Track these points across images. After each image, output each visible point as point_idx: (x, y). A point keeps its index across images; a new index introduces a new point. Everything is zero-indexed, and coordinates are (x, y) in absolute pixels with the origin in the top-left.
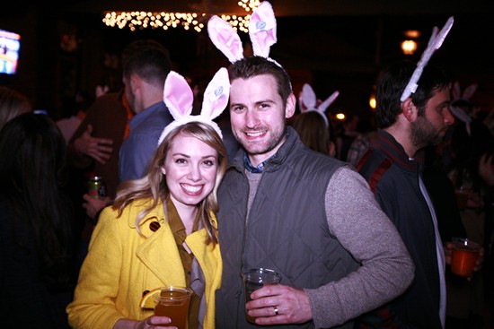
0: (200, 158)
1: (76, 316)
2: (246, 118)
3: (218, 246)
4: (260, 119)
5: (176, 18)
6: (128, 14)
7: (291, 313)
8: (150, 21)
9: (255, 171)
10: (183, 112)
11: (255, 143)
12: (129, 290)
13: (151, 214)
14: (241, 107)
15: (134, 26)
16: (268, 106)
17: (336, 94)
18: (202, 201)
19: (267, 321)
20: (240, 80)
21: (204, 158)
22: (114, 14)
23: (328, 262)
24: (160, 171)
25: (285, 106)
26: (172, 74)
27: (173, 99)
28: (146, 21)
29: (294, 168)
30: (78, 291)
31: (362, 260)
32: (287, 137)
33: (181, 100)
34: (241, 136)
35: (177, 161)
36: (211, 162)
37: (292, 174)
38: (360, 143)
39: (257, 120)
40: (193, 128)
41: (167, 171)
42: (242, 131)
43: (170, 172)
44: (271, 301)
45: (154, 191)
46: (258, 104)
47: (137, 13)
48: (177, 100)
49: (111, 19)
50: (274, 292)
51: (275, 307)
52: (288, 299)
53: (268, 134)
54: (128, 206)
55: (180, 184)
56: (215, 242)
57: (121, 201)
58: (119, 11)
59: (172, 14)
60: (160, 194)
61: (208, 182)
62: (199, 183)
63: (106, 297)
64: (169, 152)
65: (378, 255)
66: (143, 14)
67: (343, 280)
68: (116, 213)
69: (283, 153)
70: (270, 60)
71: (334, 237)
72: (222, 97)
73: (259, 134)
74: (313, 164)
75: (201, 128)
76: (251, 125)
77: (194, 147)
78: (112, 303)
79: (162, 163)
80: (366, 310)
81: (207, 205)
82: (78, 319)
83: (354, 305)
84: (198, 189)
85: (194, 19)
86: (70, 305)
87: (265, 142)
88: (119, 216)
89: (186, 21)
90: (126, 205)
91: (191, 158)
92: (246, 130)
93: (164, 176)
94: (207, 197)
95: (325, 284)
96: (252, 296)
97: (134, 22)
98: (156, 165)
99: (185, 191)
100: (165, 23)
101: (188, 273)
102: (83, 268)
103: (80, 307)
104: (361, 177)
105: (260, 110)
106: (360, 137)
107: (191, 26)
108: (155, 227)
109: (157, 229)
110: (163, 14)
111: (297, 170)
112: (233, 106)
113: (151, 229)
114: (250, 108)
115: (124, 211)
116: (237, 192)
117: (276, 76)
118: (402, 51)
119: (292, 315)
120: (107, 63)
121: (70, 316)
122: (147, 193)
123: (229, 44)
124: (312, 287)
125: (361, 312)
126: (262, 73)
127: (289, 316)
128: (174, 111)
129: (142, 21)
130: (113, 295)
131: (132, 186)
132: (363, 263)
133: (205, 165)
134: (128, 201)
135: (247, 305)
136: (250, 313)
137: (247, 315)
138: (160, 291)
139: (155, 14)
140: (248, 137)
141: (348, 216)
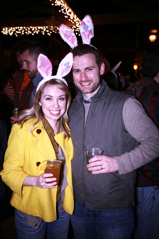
0: (58, 97)
1: (6, 176)
2: (81, 76)
3: (70, 139)
4: (88, 76)
5: (38, 29)
6: (14, 28)
7: (108, 168)
8: (25, 31)
9: (87, 102)
10: (47, 74)
11: (86, 88)
12: (29, 162)
13: (37, 126)
14: (78, 71)
15: (17, 34)
16: (92, 69)
17: (120, 63)
18: (60, 118)
19: (97, 172)
20: (77, 57)
21: (60, 96)
22: (7, 28)
23: (125, 143)
24: (39, 104)
25: (100, 69)
26: (41, 55)
27: (42, 68)
28: (23, 32)
29: (106, 99)
30: (5, 165)
31: (140, 142)
32: (101, 85)
33: (46, 68)
34: (78, 85)
35: (47, 99)
36: (63, 98)
37: (105, 103)
38: (132, 87)
39: (86, 77)
40: (53, 82)
41: (42, 104)
42: (79, 82)
43: (44, 105)
44: (98, 163)
45: (37, 115)
46: (87, 68)
47: (18, 28)
48: (44, 68)
49: (5, 31)
50: (100, 159)
51: (101, 165)
52: (107, 161)
53: (92, 84)
54: (25, 122)
55: (49, 110)
56: (69, 137)
57: (22, 120)
58: (9, 26)
59: (36, 27)
60: (40, 116)
61: (63, 108)
62: (58, 109)
63: (18, 167)
64: (42, 95)
65: (148, 139)
66: (21, 28)
67: (132, 151)
68: (20, 126)
69: (100, 92)
70: (91, 45)
71: (126, 132)
72: (68, 67)
73: (87, 84)
74: (115, 97)
75: (57, 82)
76: (84, 79)
77: (55, 92)
78: (22, 169)
79: (39, 100)
80: (143, 165)
81: (63, 120)
82: (7, 178)
83: (138, 162)
84: (58, 112)
85: (47, 29)
86: (2, 171)
87: (91, 87)
88: (22, 127)
89: (43, 30)
90: (24, 122)
91: (53, 97)
92: (81, 82)
93: (41, 107)
94: (63, 115)
95: (124, 154)
96: (90, 161)
97: (17, 32)
98: (37, 102)
99: (51, 113)
100: (32, 32)
101: (57, 153)
102: (6, 154)
103: (7, 172)
104: (138, 102)
105: (87, 71)
106: (131, 84)
107: (46, 32)
108: (39, 131)
109: (40, 132)
110: (31, 27)
111: (107, 101)
112: (74, 70)
113: (37, 133)
114: (83, 71)
115: (23, 125)
116: (79, 113)
117: (95, 54)
118: (149, 40)
119: (109, 169)
120: (5, 54)
121: (2, 177)
122: (33, 116)
123: (70, 39)
124: (118, 156)
125: (141, 166)
126: (87, 53)
127: (107, 169)
128: (43, 74)
129: (21, 31)
130: (22, 165)
131: (26, 113)
132: (141, 143)
133: (60, 100)
134: (25, 120)
135: (88, 166)
136: (89, 169)
137: (88, 170)
138: (46, 162)
139: (27, 28)
140: (82, 86)
141: (134, 121)
